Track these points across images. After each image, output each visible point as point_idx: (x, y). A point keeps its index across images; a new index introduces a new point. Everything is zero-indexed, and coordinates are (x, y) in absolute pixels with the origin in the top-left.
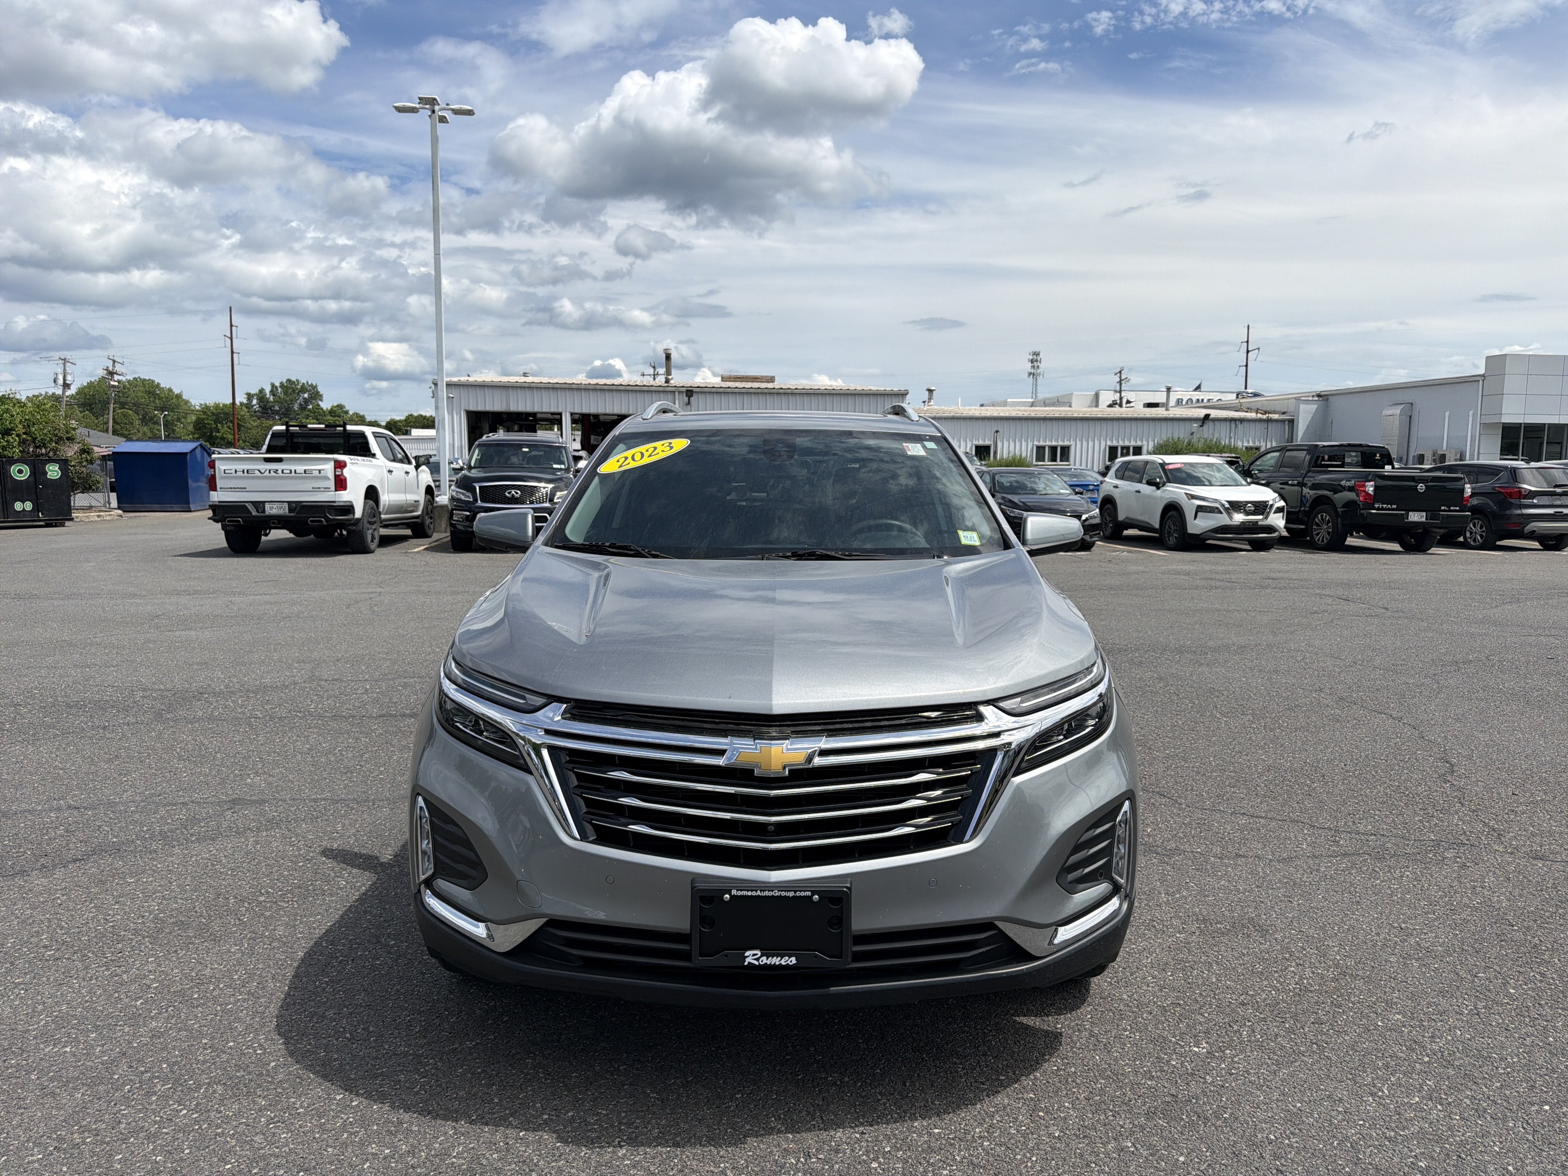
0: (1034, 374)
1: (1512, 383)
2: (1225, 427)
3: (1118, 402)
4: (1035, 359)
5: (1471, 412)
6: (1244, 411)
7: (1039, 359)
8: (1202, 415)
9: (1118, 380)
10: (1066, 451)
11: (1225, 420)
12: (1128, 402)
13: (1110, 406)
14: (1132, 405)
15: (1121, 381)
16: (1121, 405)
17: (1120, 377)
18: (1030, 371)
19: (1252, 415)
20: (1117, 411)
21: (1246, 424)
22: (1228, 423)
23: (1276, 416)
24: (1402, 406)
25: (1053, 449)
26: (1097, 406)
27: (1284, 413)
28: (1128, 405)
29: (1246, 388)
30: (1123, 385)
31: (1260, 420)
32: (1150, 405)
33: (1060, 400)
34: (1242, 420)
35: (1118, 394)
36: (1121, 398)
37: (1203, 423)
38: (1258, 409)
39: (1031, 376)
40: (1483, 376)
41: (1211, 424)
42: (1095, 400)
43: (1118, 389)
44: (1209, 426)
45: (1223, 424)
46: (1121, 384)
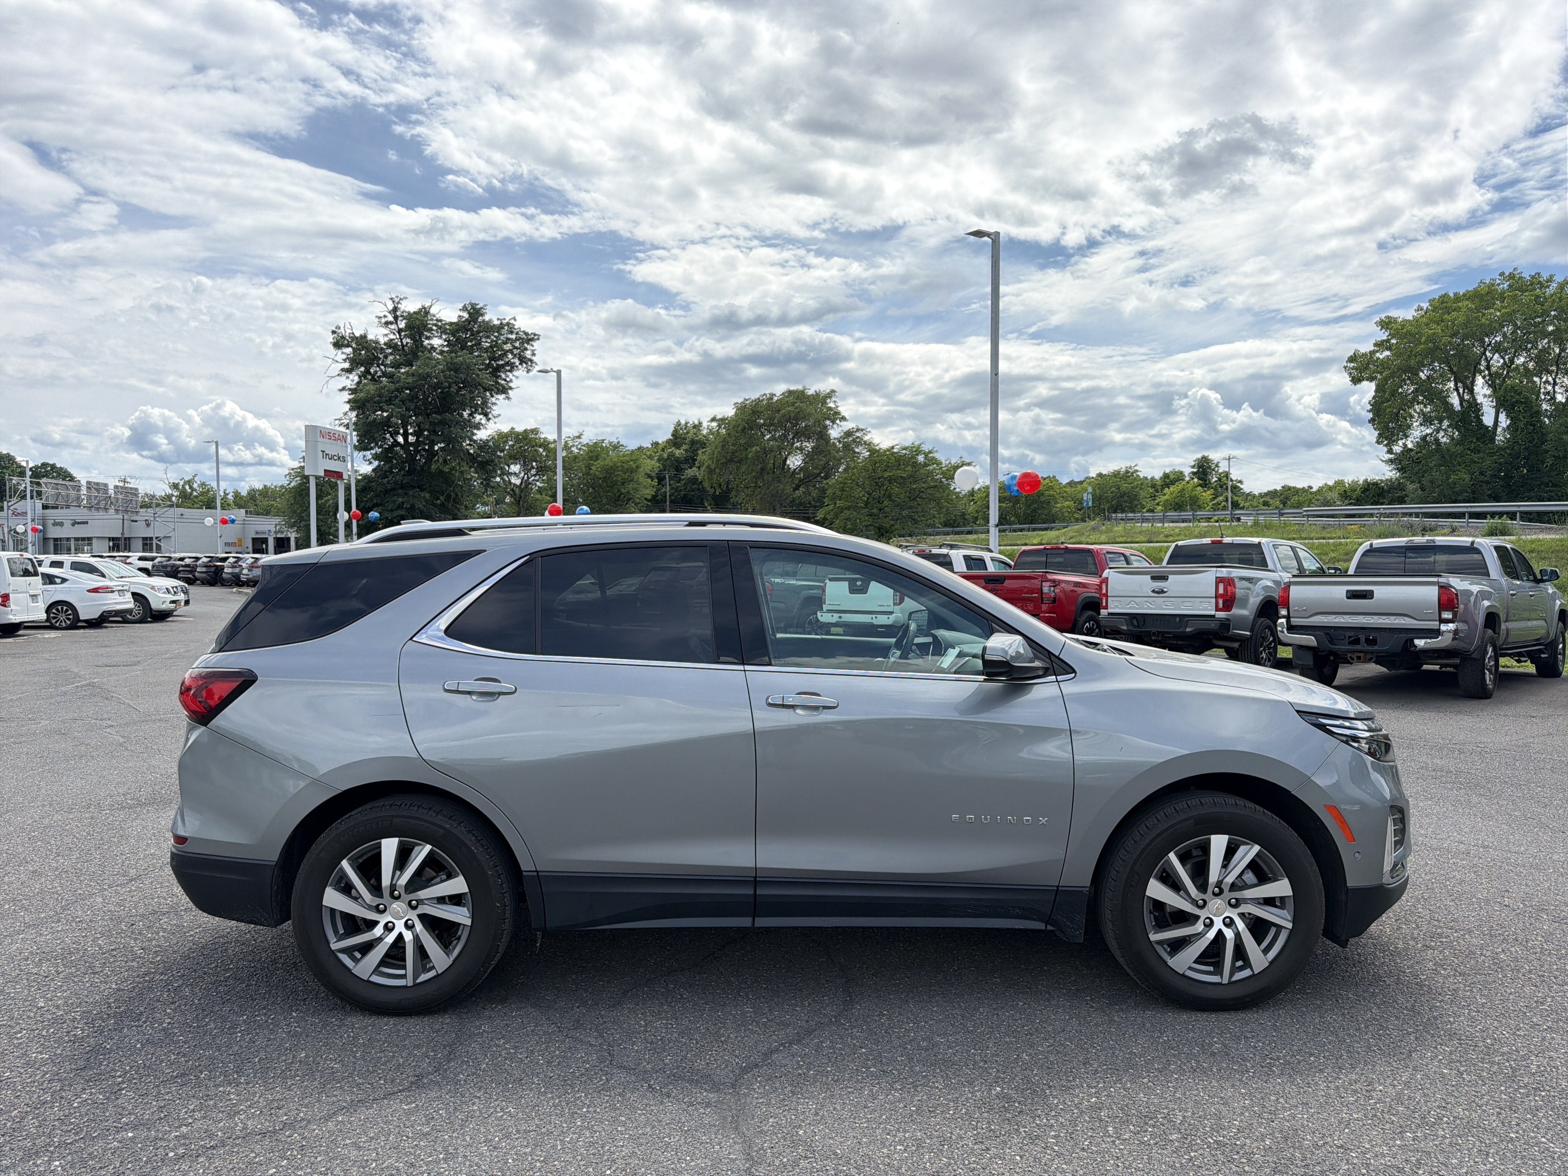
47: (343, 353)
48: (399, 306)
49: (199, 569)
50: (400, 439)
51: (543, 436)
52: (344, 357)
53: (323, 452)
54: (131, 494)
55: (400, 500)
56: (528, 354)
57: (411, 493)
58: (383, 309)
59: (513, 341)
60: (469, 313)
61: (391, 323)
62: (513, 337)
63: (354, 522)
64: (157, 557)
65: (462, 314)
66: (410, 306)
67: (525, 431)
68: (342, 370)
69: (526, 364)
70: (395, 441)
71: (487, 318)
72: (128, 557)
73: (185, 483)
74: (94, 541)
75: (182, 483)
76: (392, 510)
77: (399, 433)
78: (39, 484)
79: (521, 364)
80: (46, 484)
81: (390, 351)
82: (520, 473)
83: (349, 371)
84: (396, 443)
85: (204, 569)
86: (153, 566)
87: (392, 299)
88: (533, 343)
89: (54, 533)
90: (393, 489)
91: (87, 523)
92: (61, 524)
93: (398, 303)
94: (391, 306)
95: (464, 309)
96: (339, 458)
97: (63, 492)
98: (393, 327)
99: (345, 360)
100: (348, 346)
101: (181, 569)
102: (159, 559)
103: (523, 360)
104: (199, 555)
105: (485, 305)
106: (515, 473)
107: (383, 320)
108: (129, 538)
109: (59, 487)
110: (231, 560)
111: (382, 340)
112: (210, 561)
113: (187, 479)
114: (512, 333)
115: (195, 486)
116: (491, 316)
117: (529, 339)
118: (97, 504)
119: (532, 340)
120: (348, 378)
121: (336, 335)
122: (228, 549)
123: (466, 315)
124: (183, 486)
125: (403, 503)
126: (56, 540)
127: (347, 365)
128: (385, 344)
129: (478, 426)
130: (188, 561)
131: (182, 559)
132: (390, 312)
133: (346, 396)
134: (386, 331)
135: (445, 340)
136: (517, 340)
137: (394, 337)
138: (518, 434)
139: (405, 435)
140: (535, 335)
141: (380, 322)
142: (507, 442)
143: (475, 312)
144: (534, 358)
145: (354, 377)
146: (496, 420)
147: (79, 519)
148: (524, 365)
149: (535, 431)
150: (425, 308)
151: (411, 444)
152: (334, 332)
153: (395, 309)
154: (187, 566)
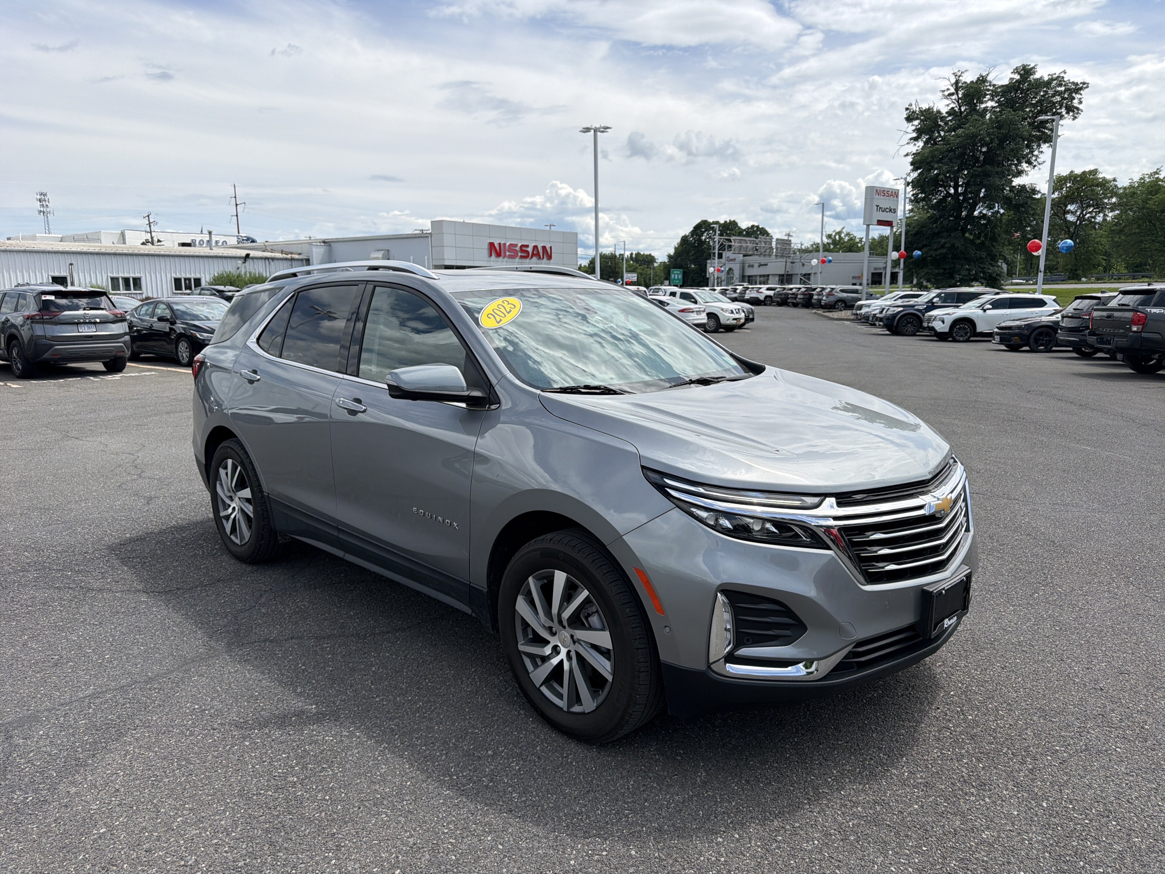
0: (44, 212)
1: (448, 239)
2: (261, 263)
3: (150, 240)
4: (43, 198)
5: (426, 257)
6: (268, 251)
7: (47, 199)
8: (244, 255)
9: (148, 222)
10: (137, 282)
11: (261, 258)
12: (159, 241)
13: (143, 244)
14: (162, 243)
15: (150, 223)
16: (153, 244)
17: (149, 221)
18: (40, 209)
19: (279, 255)
20: (149, 249)
21: (276, 261)
22: (263, 261)
23: (296, 257)
24: (383, 252)
25: (126, 280)
26: (124, 243)
27: (300, 254)
28: (159, 244)
29: (239, 233)
30: (152, 227)
31: (286, 259)
32: (184, 245)
33: (90, 237)
34: (273, 259)
35: (149, 234)
36: (152, 238)
37: (245, 260)
38: (282, 251)
39: (42, 214)
40: (430, 234)
41: (251, 261)
42: (122, 238)
43: (149, 230)
44: (249, 262)
45: (260, 261)
46: (150, 226)
47: (913, 125)
48: (961, 78)
49: (799, 296)
50: (952, 191)
51: (1101, 176)
52: (914, 128)
53: (877, 206)
54: (786, 244)
55: (944, 241)
56: (1075, 102)
57: (953, 234)
58: (947, 85)
59: (1060, 93)
60: (1021, 75)
61: (952, 94)
62: (1063, 89)
63: (902, 260)
64: (777, 288)
65: (1013, 76)
66: (969, 78)
67: (1084, 173)
68: (911, 139)
69: (1073, 111)
70: (948, 193)
71: (1037, 76)
72: (760, 288)
73: (836, 234)
74: (770, 277)
75: (834, 234)
76: (936, 250)
77: (950, 186)
78: (730, 241)
79: (1068, 113)
80: (734, 240)
81: (950, 118)
82: (1076, 211)
83: (916, 139)
84: (949, 194)
85: (802, 297)
86: (774, 294)
87: (954, 74)
88: (1082, 92)
89: (749, 272)
90: (939, 233)
91: (766, 265)
92: (752, 266)
93: (959, 77)
94: (953, 80)
95: (1016, 71)
96: (890, 210)
97: (744, 245)
98: (954, 97)
99: (914, 131)
100: (917, 119)
101: (790, 296)
102: (778, 290)
103: (1070, 109)
104: (824, 286)
105: (1036, 65)
106: (1072, 212)
107: (946, 93)
108: (792, 275)
109: (742, 242)
110: (818, 290)
111: (944, 110)
112: (806, 291)
113: (837, 231)
114: (1060, 85)
115: (843, 235)
116: (1042, 73)
117: (1077, 88)
118: (765, 252)
119: (1081, 89)
120: (915, 145)
121: (908, 111)
122: (854, 281)
123: (1017, 77)
124: (835, 236)
125: (945, 243)
126: (749, 276)
127: (914, 135)
128: (947, 113)
129: (1019, 173)
130: (794, 291)
131: (791, 289)
132: (952, 86)
133: (910, 159)
134: (948, 102)
135: (996, 102)
136: (1066, 90)
137: (954, 106)
138: (1076, 176)
139: (956, 188)
140: (1084, 83)
141: (944, 95)
142: (1065, 183)
143: (1026, 72)
144: (1080, 107)
145: (920, 144)
146: (1040, 166)
147: (763, 262)
148: (1071, 114)
149: (1095, 172)
150: (982, 76)
151: (960, 194)
152: (907, 109)
153: (957, 82)
154: (793, 294)
